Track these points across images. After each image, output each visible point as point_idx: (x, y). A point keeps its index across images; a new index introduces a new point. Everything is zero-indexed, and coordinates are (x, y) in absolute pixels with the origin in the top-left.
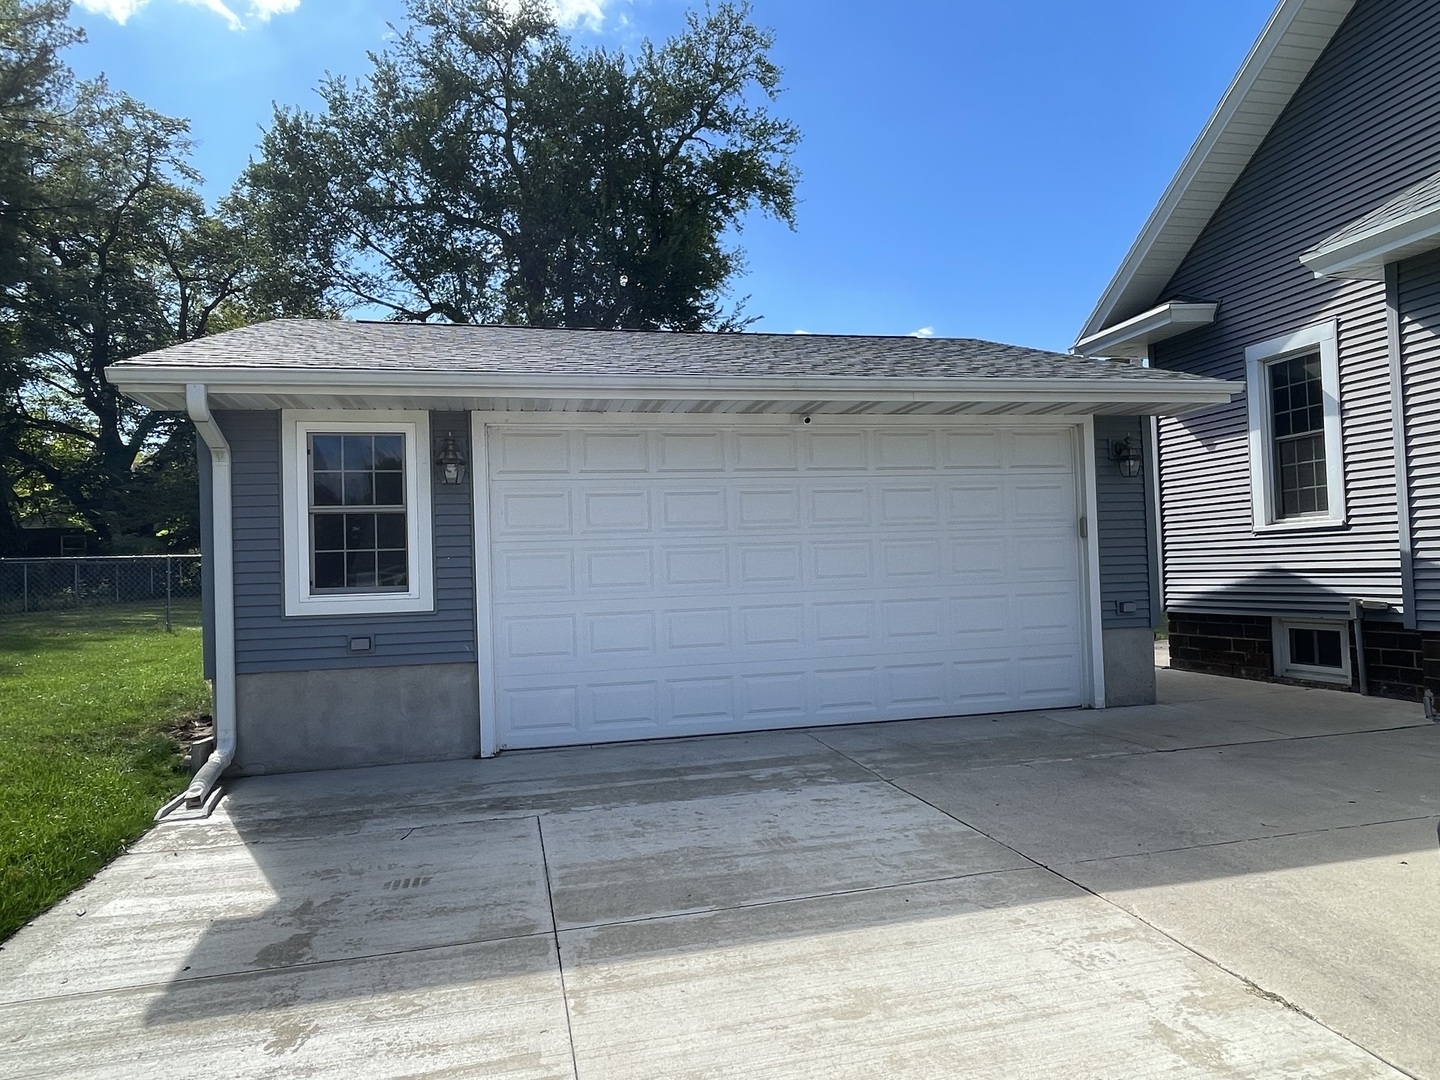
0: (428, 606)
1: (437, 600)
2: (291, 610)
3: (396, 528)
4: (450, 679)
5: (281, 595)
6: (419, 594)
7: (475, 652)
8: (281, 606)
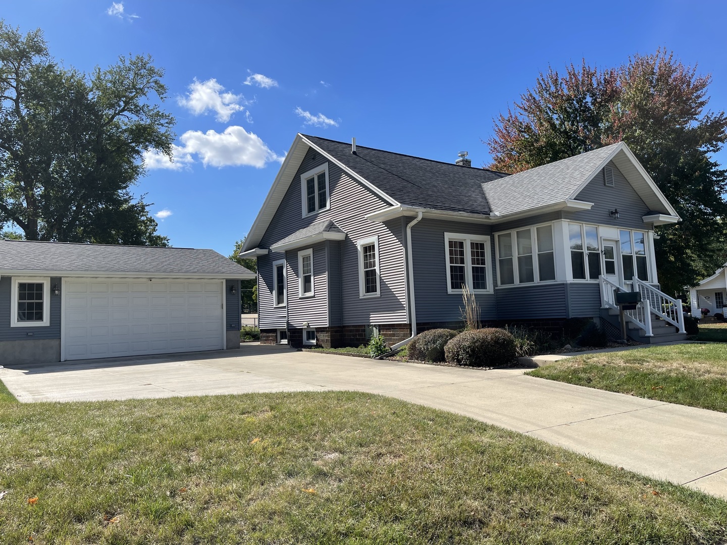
0: (48, 325)
1: (51, 323)
2: (12, 326)
3: (40, 306)
4: (54, 343)
5: (10, 322)
6: (46, 321)
7: (60, 336)
8: (10, 324)
